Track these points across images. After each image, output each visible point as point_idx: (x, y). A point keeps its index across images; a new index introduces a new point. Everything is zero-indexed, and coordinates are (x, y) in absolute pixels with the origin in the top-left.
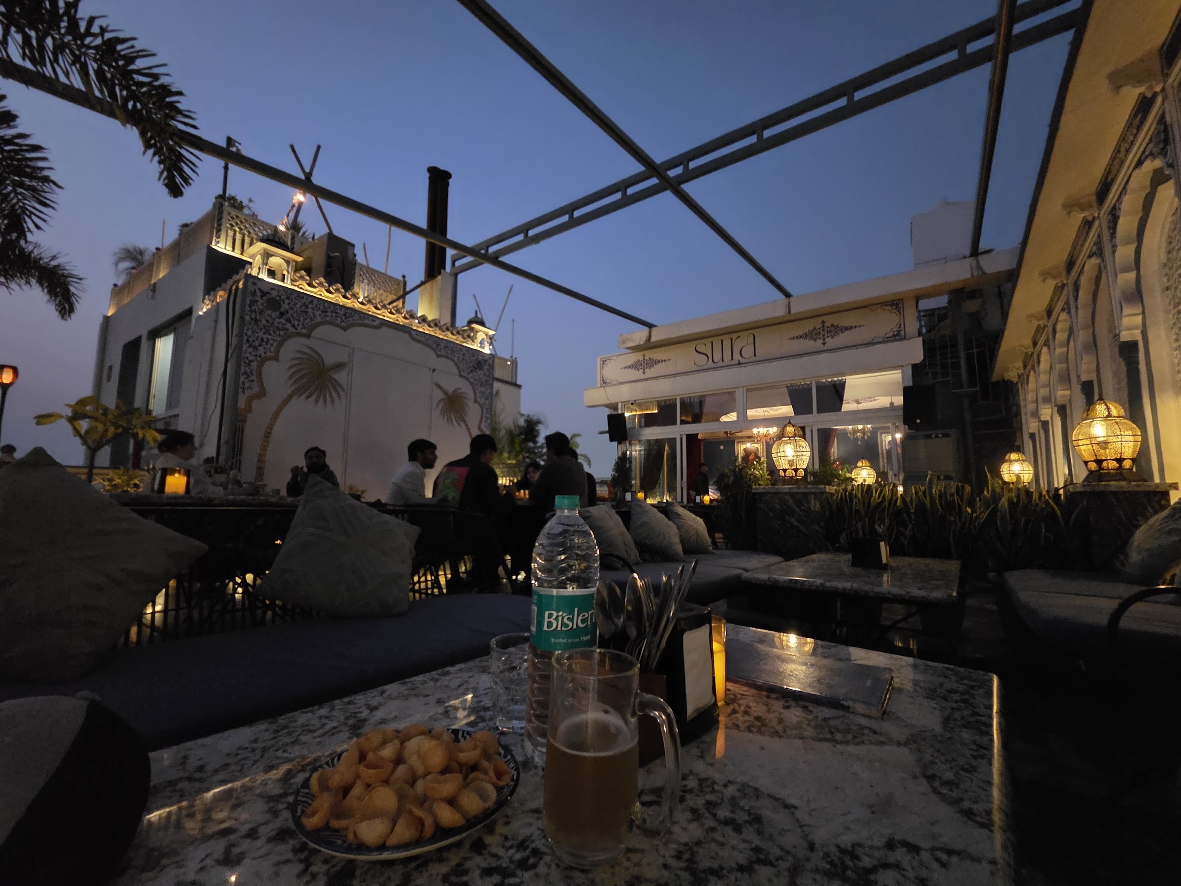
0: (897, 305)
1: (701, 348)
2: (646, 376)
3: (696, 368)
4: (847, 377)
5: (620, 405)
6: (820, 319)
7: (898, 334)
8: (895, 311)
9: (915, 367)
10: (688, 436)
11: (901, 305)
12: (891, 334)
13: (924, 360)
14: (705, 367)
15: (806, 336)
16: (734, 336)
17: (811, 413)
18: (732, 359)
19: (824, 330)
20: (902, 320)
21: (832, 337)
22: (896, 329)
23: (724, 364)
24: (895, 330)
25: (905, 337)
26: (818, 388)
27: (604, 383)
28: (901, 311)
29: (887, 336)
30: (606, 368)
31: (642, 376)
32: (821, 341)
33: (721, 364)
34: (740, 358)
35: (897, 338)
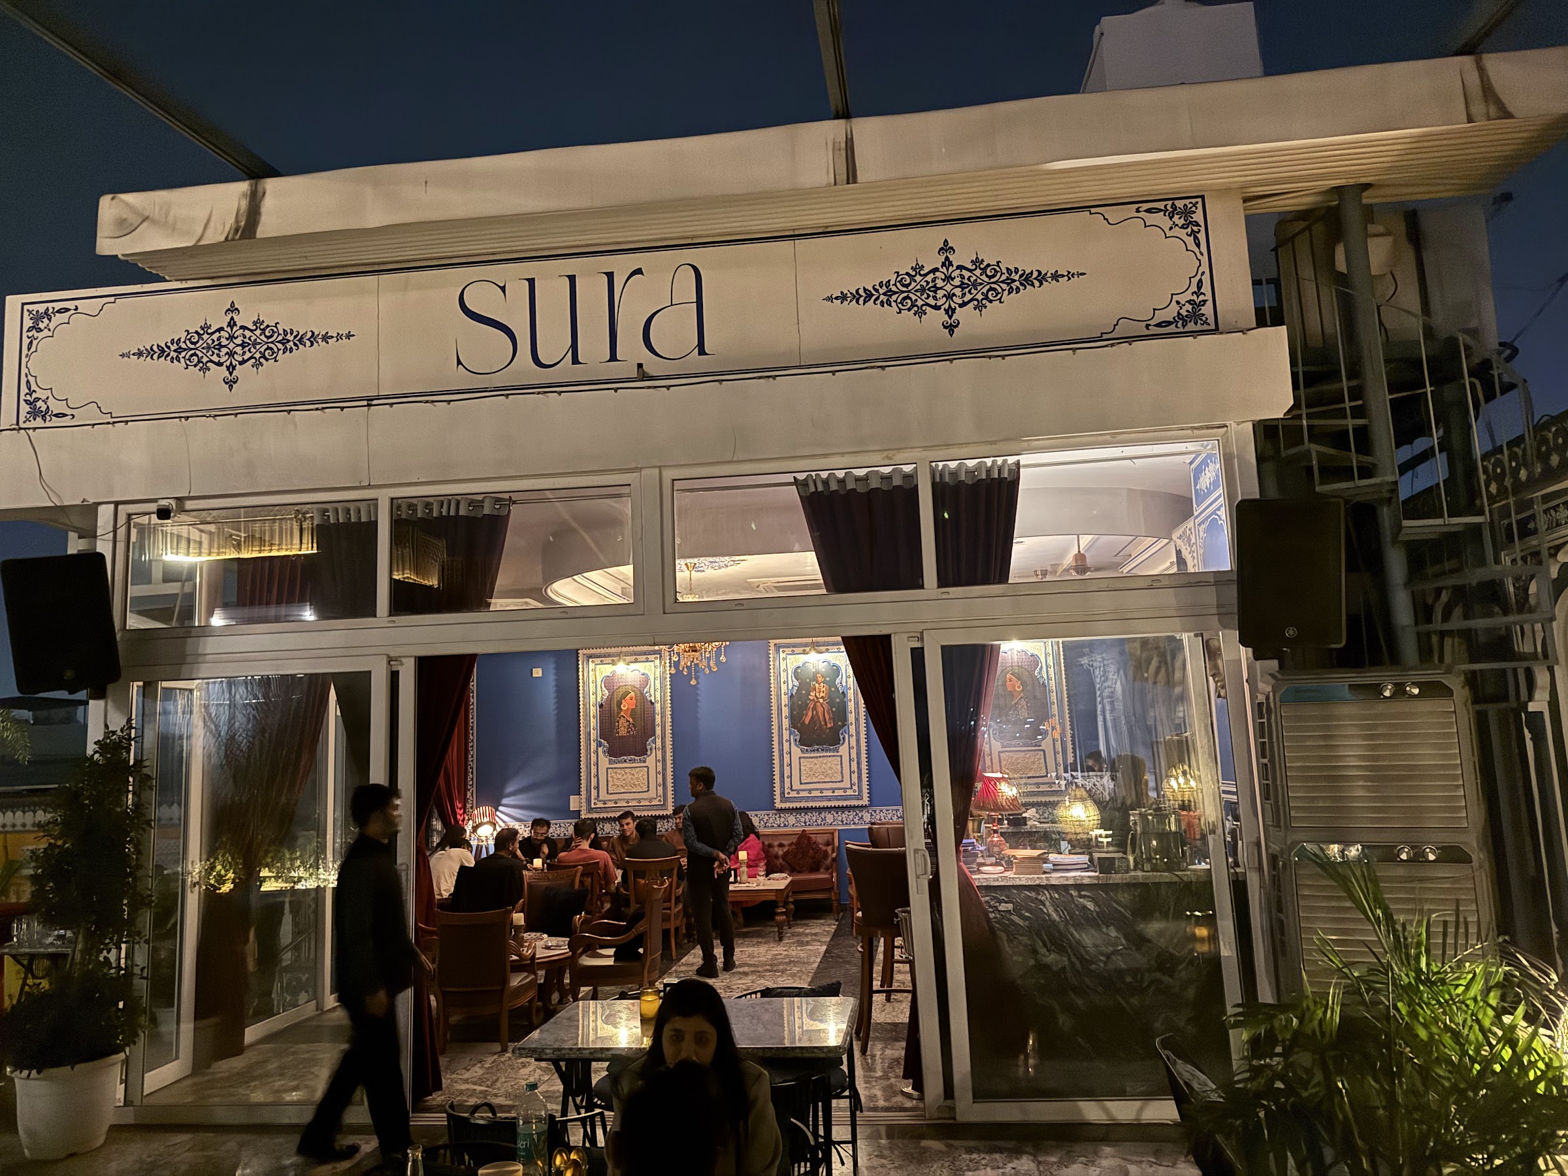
0: (1186, 213)
1: (482, 300)
2: (239, 396)
3: (461, 379)
4: (1024, 459)
5: (105, 514)
6: (937, 235)
7: (1195, 315)
8: (1182, 233)
9: (1266, 431)
10: (425, 665)
11: (1198, 217)
12: (1173, 310)
13: (1296, 405)
14: (498, 380)
15: (889, 293)
16: (621, 265)
17: (916, 582)
18: (613, 358)
19: (948, 278)
20: (1205, 267)
21: (980, 307)
22: (1188, 296)
23: (578, 373)
24: (1183, 299)
25: (1217, 329)
26: (940, 490)
27: (35, 413)
28: (1202, 236)
29: (1161, 316)
30: (44, 344)
31: (220, 396)
32: (941, 316)
33: (566, 371)
34: (645, 356)
35: (1191, 326)
